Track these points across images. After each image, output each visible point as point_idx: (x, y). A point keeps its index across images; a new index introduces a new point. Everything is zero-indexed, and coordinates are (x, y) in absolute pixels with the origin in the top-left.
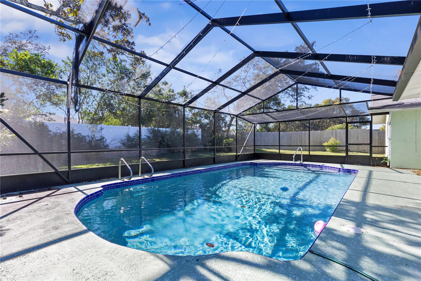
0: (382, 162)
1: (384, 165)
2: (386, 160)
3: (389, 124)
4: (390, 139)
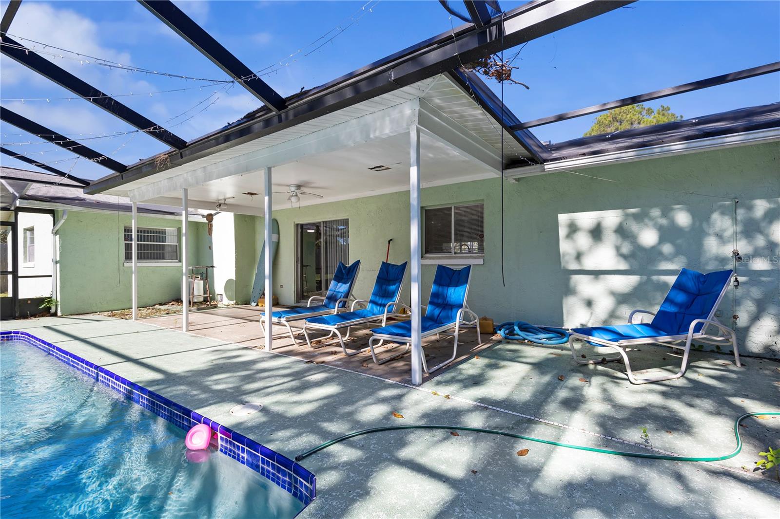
0: (43, 306)
1: (44, 313)
2: (49, 302)
3: (56, 233)
4: (56, 262)
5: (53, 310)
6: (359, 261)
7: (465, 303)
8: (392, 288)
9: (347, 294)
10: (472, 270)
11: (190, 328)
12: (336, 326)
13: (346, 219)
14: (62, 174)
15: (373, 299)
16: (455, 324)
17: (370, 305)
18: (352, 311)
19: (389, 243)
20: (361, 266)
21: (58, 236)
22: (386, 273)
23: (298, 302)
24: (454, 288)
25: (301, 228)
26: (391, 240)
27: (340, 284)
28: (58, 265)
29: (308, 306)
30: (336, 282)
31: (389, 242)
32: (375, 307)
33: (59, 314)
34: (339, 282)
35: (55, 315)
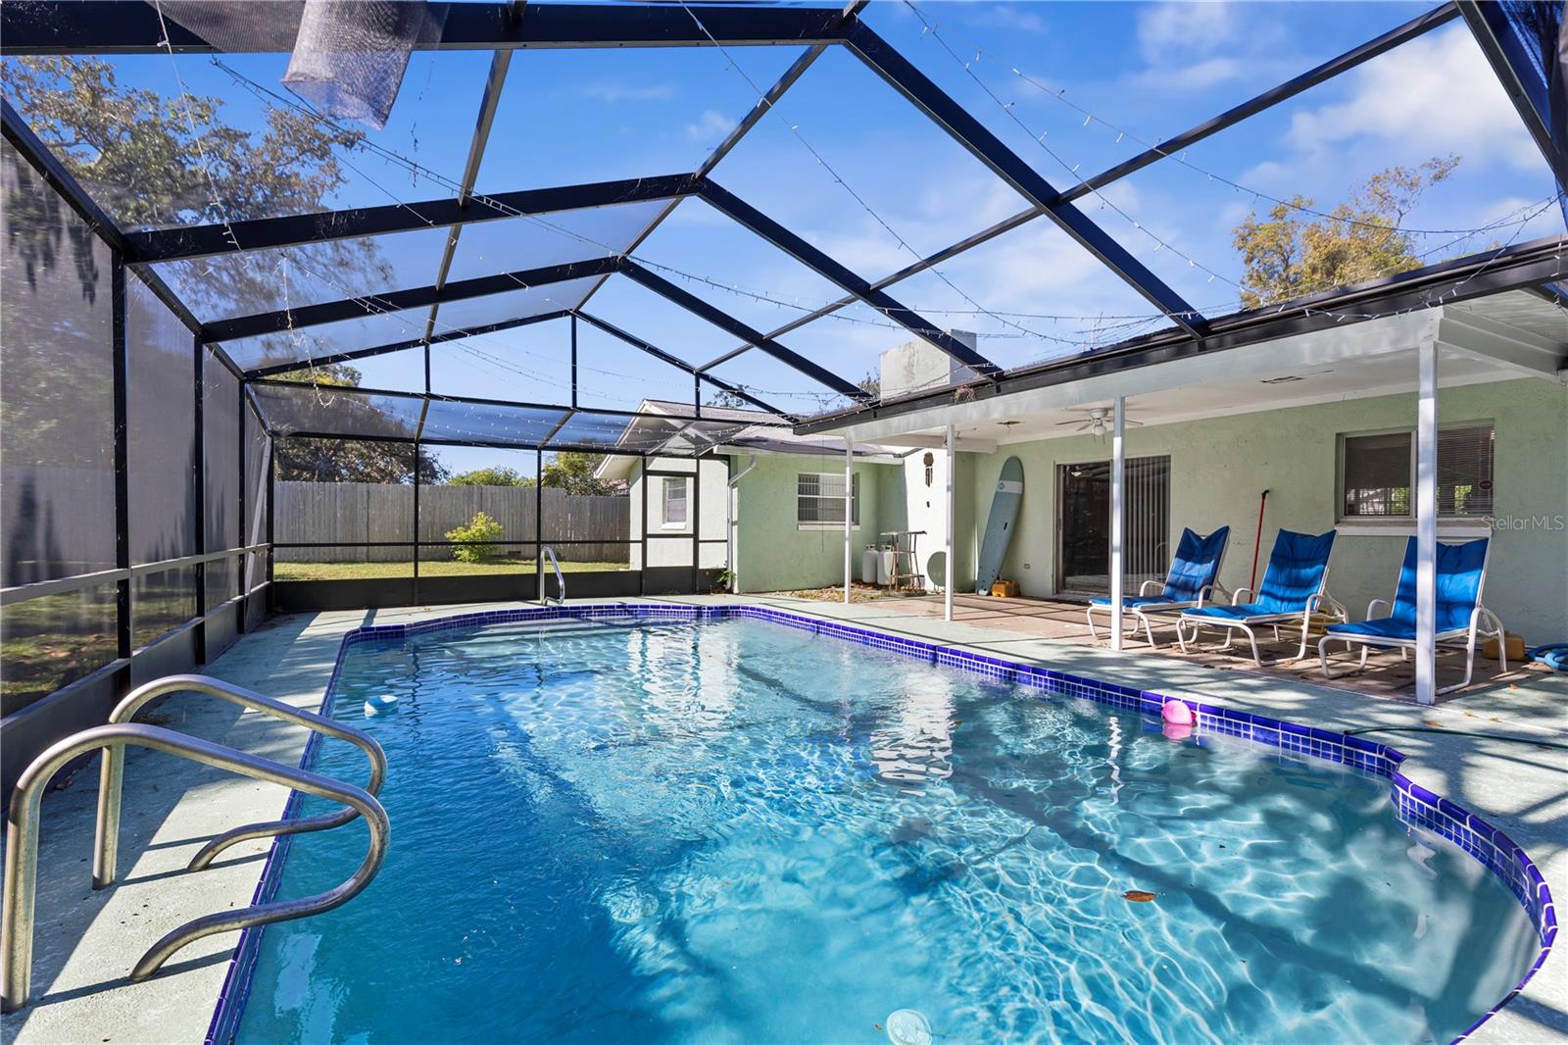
0: (720, 579)
1: (720, 589)
2: (726, 574)
3: (733, 486)
4: (733, 524)
5: (728, 586)
6: (1227, 528)
7: (1478, 600)
8: (1308, 572)
9: (1211, 579)
10: (1492, 548)
11: (955, 617)
12: (1244, 621)
13: (1164, 457)
14: (773, 410)
15: (1266, 588)
16: (1468, 631)
17: (1263, 598)
18: (1234, 604)
19: (1264, 497)
20: (1231, 536)
21: (735, 490)
22: (1289, 548)
23: (1058, 592)
24: (1449, 576)
25: (1065, 471)
26: (1267, 491)
27: (1189, 564)
28: (735, 528)
29: (1141, 595)
30: (1182, 561)
31: (1264, 495)
32: (1271, 601)
33: (736, 590)
34: (1187, 561)
35: (730, 591)
